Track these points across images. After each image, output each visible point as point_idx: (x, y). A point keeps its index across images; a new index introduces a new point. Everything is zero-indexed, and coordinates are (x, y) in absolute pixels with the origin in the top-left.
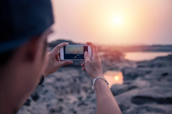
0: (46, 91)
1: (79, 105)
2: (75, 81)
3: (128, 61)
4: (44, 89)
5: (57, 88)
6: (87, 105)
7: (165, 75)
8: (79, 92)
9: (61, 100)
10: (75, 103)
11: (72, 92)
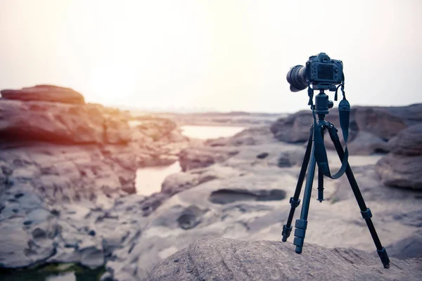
0: (19, 195)
1: (100, 219)
2: (83, 174)
3: (187, 139)
4: (14, 190)
5: (43, 189)
6: (116, 218)
7: (263, 156)
8: (93, 197)
9: (55, 213)
10: (88, 216)
11: (77, 198)
